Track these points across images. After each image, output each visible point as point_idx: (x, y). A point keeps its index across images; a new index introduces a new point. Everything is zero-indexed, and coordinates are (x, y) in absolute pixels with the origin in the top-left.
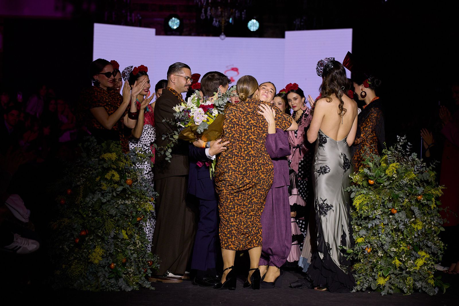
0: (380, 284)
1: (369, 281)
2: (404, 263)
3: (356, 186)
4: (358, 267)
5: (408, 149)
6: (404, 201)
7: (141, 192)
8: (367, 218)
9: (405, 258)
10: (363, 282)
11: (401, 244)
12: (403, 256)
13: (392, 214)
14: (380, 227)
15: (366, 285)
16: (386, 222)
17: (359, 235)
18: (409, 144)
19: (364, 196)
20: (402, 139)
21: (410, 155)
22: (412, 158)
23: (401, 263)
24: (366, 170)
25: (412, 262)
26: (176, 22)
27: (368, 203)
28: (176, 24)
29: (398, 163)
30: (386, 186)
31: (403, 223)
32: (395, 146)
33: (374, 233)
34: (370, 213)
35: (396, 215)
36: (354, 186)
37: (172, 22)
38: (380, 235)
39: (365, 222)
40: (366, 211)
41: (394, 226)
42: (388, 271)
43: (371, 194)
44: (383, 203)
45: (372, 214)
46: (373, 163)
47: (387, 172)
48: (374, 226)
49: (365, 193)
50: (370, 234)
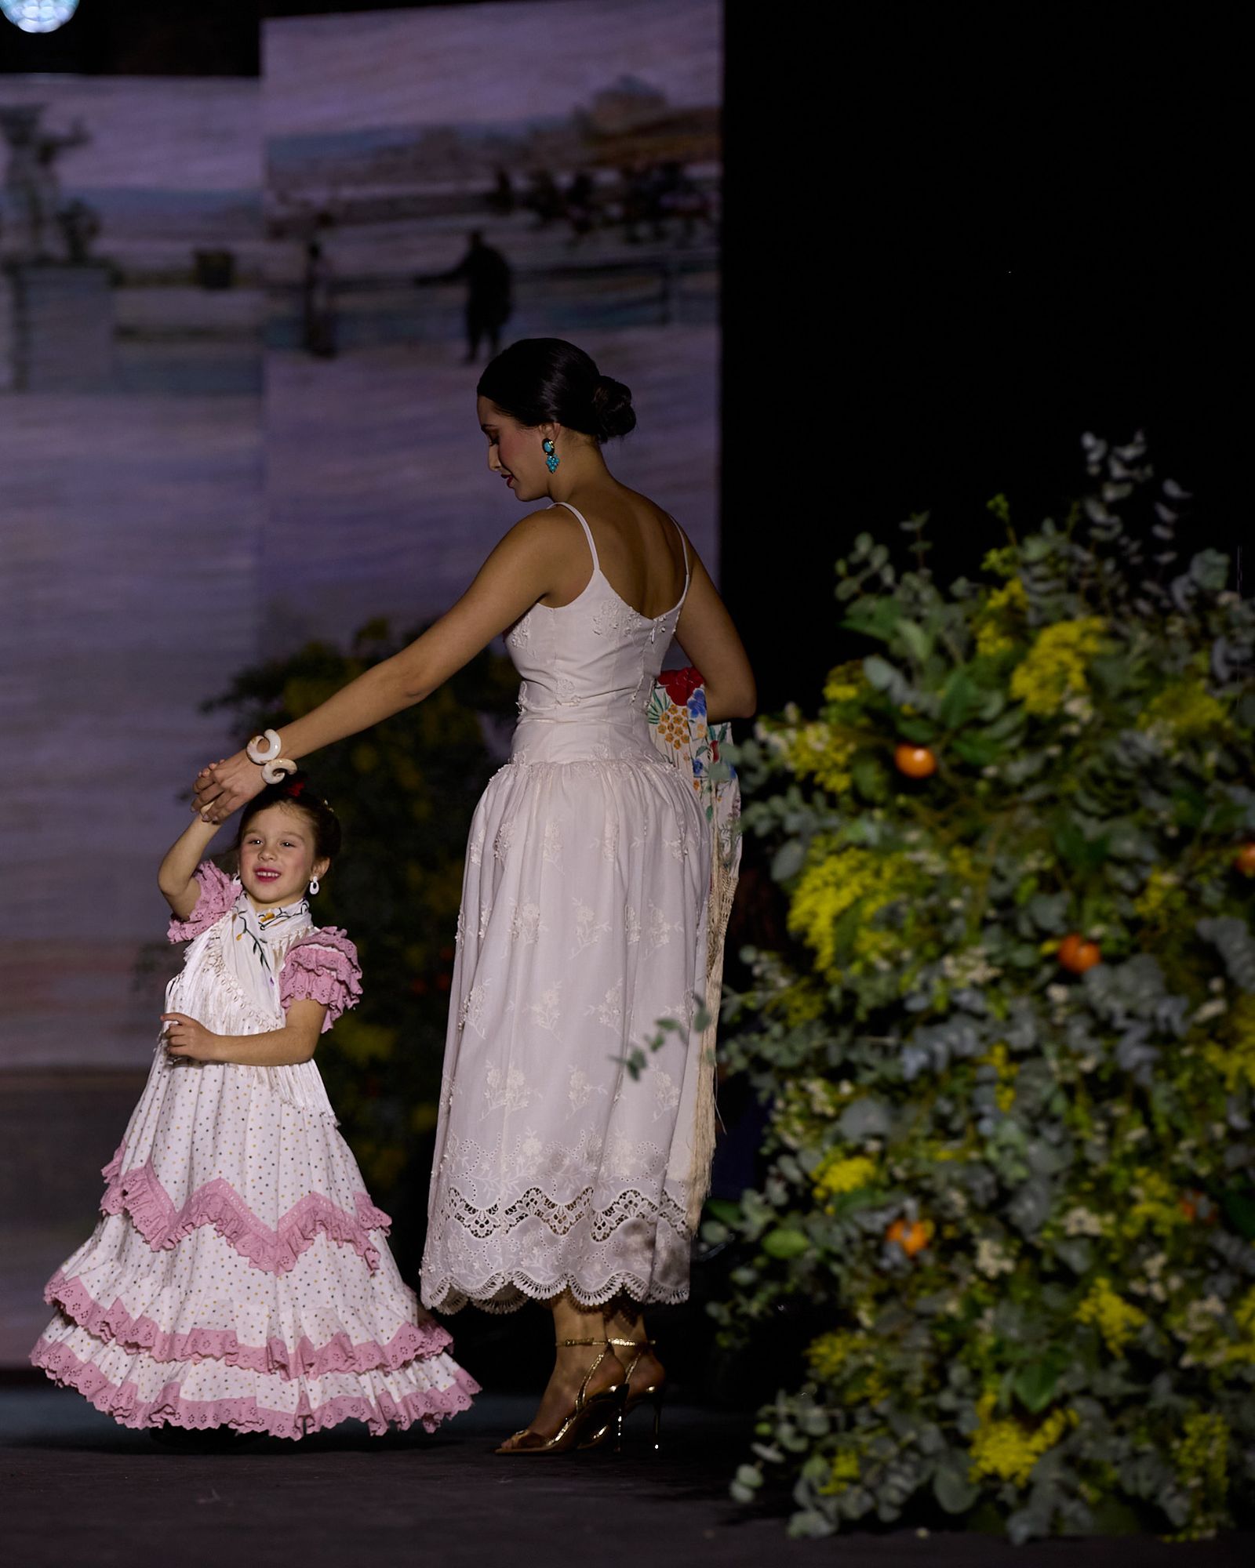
0: (994, 1477)
1: (922, 1455)
2: (1157, 1311)
3: (807, 798)
5: (1164, 524)
6: (1142, 888)
8: (892, 1017)
9: (1163, 1280)
10: (879, 1459)
11: (1133, 1181)
12: (1155, 1264)
13: (1069, 976)
14: (985, 1073)
15: (899, 1481)
16: (1025, 1035)
17: (838, 1139)
18: (1172, 489)
19: (863, 861)
20: (1120, 459)
21: (1181, 567)
22: (1192, 591)
23: (1137, 1317)
24: (878, 672)
25: (1214, 1305)
27: (894, 912)
29: (1098, 623)
30: (1020, 789)
31: (1140, 1031)
32: (1072, 521)
33: (943, 1121)
34: (912, 981)
35: (1097, 984)
36: (794, 795)
38: (986, 1126)
39: (878, 1050)
40: (885, 967)
41: (1082, 1055)
42: (1050, 1374)
43: (911, 840)
44: (1005, 904)
45: (926, 988)
46: (924, 634)
47: (1023, 682)
48: (941, 1066)
49: (874, 839)
50: (913, 1125)
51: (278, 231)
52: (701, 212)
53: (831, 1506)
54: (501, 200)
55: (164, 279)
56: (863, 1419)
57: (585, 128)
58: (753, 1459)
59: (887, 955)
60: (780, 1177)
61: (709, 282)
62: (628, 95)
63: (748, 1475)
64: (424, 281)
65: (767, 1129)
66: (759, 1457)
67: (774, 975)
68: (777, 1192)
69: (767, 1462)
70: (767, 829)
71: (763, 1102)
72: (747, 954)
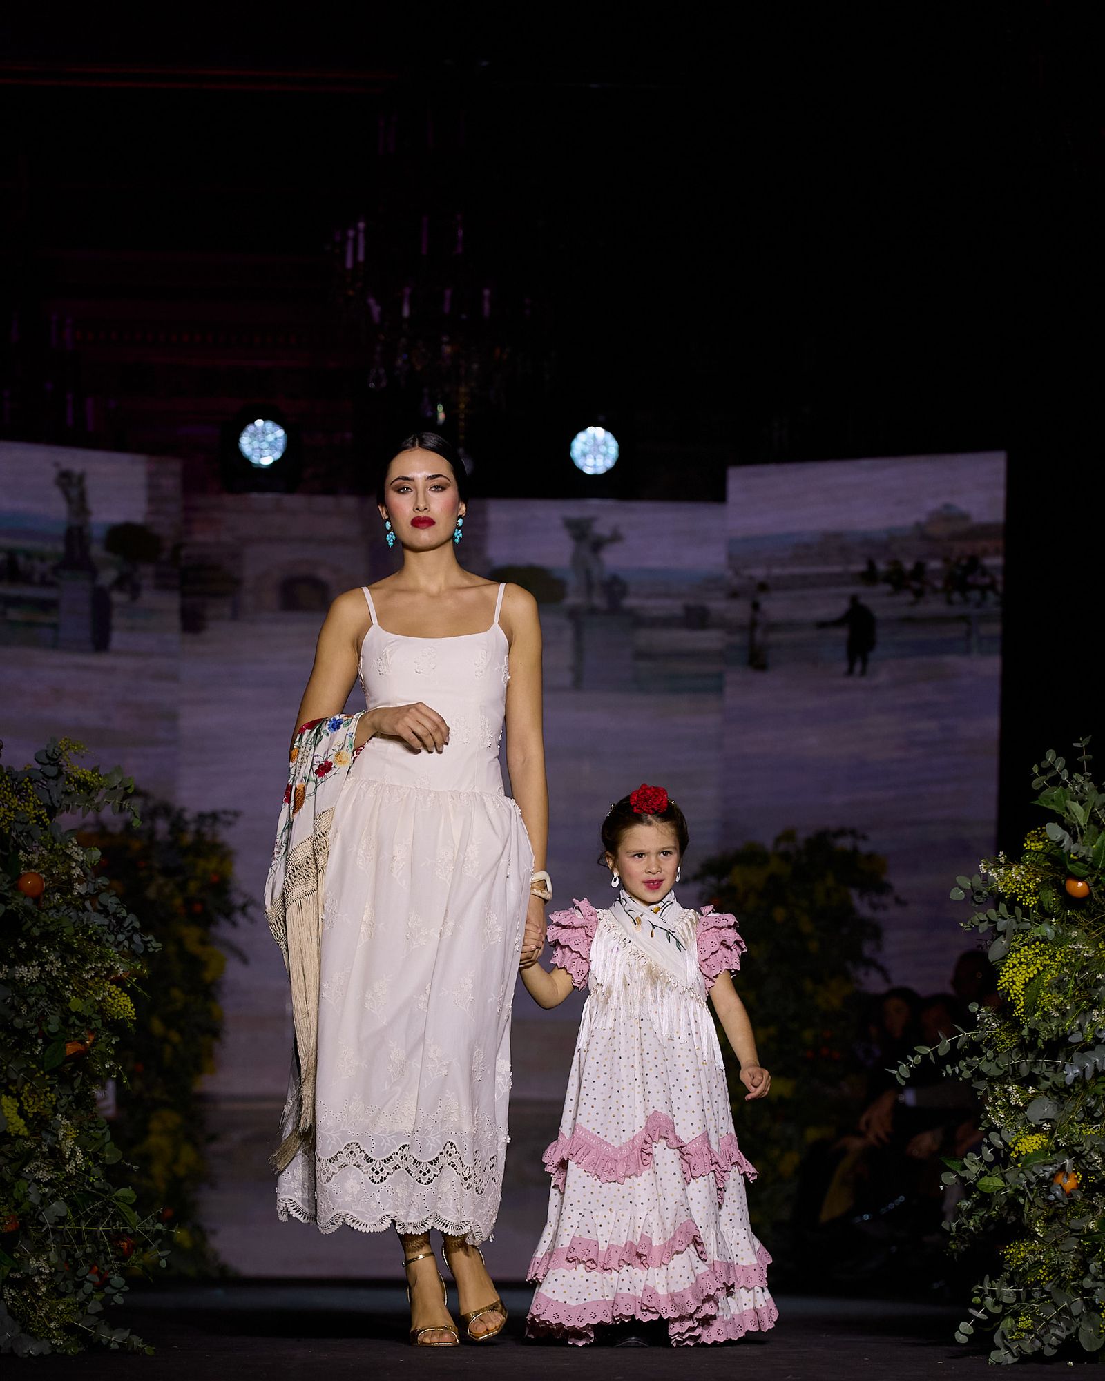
1: (1071, 1316)
3: (1010, 911)
4: (1024, 1258)
8: (1060, 1047)
10: (1045, 1319)
15: (1057, 1332)
17: (1026, 1122)
19: (1044, 950)
24: (1054, 831)
26: (270, 438)
27: (1061, 981)
28: (272, 446)
33: (1090, 1112)
34: (1072, 1024)
36: (1003, 907)
37: (254, 435)
39: (1051, 1069)
40: (1055, 1014)
43: (1074, 935)
45: (1081, 1028)
46: (1085, 805)
48: (1088, 1076)
49: (1051, 936)
50: (1071, 1113)
51: (734, 595)
52: (992, 587)
53: (1014, 1347)
54: (870, 576)
55: (666, 622)
56: (1036, 1295)
57: (921, 533)
58: (968, 1318)
59: (1057, 1007)
60: (990, 1145)
61: (996, 629)
62: (947, 515)
63: (966, 1327)
64: (822, 625)
65: (982, 1116)
66: (972, 1316)
67: (989, 1020)
68: (988, 1154)
69: (977, 1319)
70: (986, 928)
71: (979, 1098)
72: (973, 1008)
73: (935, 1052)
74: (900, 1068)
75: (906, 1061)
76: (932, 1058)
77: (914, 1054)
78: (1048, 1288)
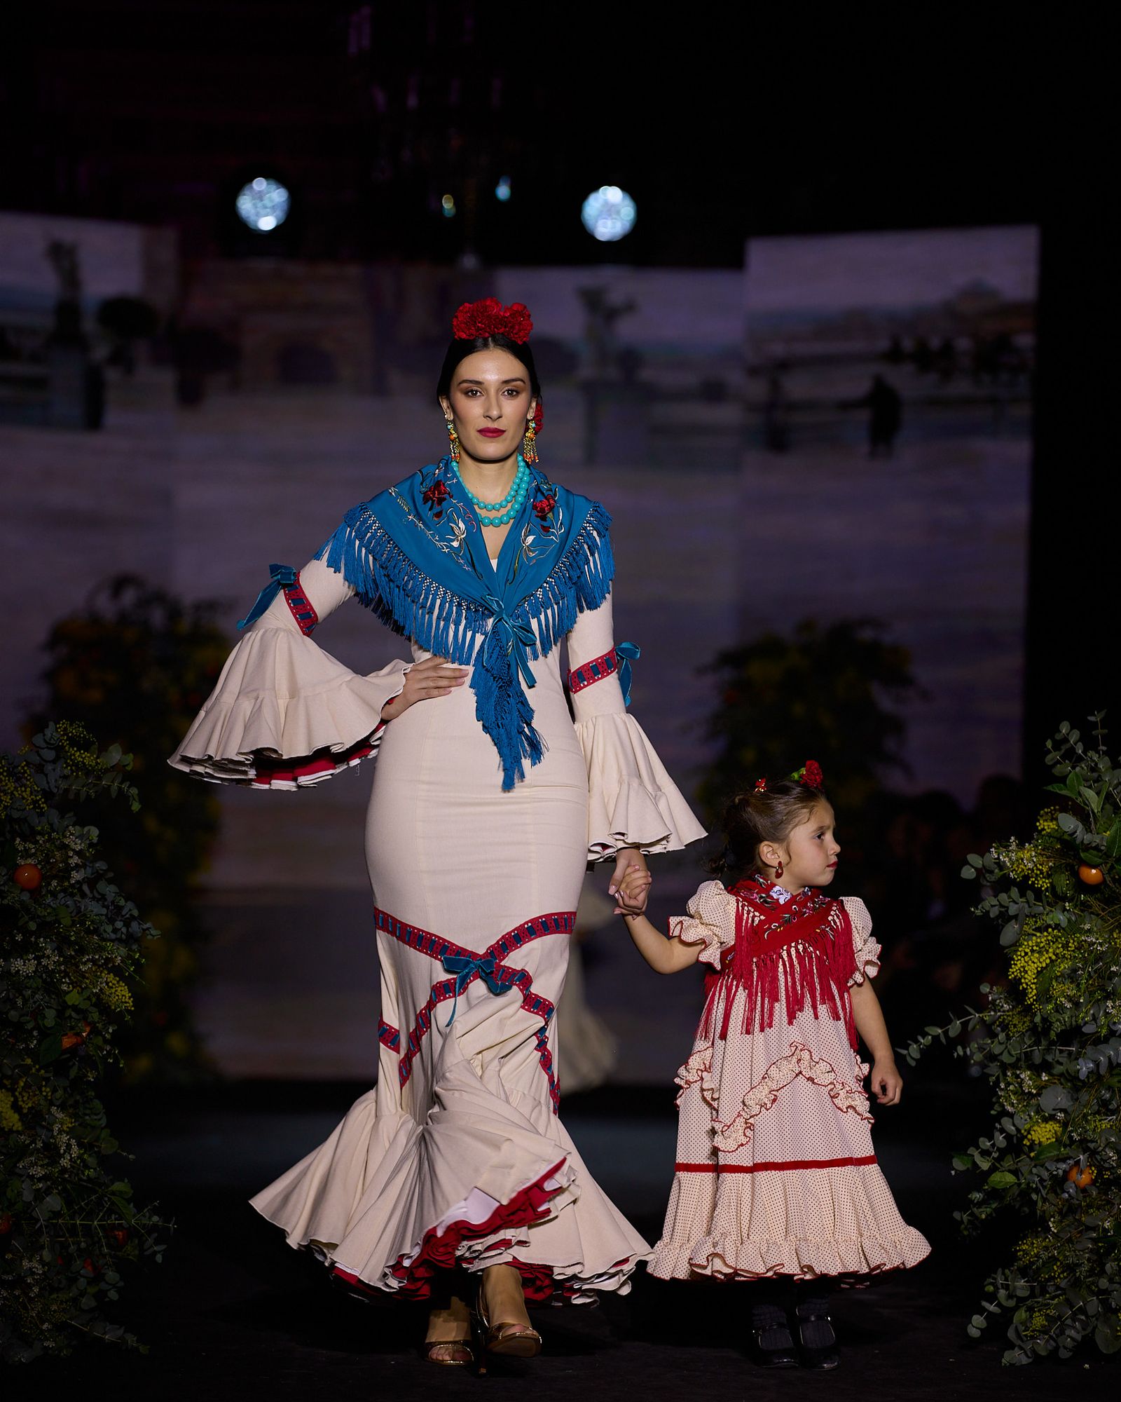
1: (1087, 1317)
3: (1022, 895)
4: (1037, 1255)
7: (82, 923)
8: (1073, 1035)
10: (1060, 1317)
15: (1073, 1333)
17: (1039, 1110)
19: (1057, 937)
24: (1069, 823)
26: (271, 199)
27: (1074, 970)
28: (273, 209)
33: (1104, 1104)
34: (1085, 1015)
36: (1014, 892)
37: (253, 197)
39: (1065, 1054)
40: (1069, 1005)
43: (1087, 927)
45: (1095, 1019)
46: (1098, 794)
49: (1064, 924)
50: (1085, 1106)
52: (1022, 367)
53: (1028, 1346)
56: (1051, 1289)
57: (950, 311)
58: (981, 1311)
59: (1070, 999)
60: (1002, 1131)
62: (976, 292)
63: (978, 1320)
65: (994, 1100)
66: (985, 1310)
67: (1001, 1002)
68: (1000, 1139)
69: (990, 1313)
70: (997, 913)
71: (991, 1083)
72: (985, 988)
73: (946, 1033)
74: (910, 1049)
75: (917, 1042)
76: (943, 1039)
77: (924, 1035)
78: (1063, 1284)
